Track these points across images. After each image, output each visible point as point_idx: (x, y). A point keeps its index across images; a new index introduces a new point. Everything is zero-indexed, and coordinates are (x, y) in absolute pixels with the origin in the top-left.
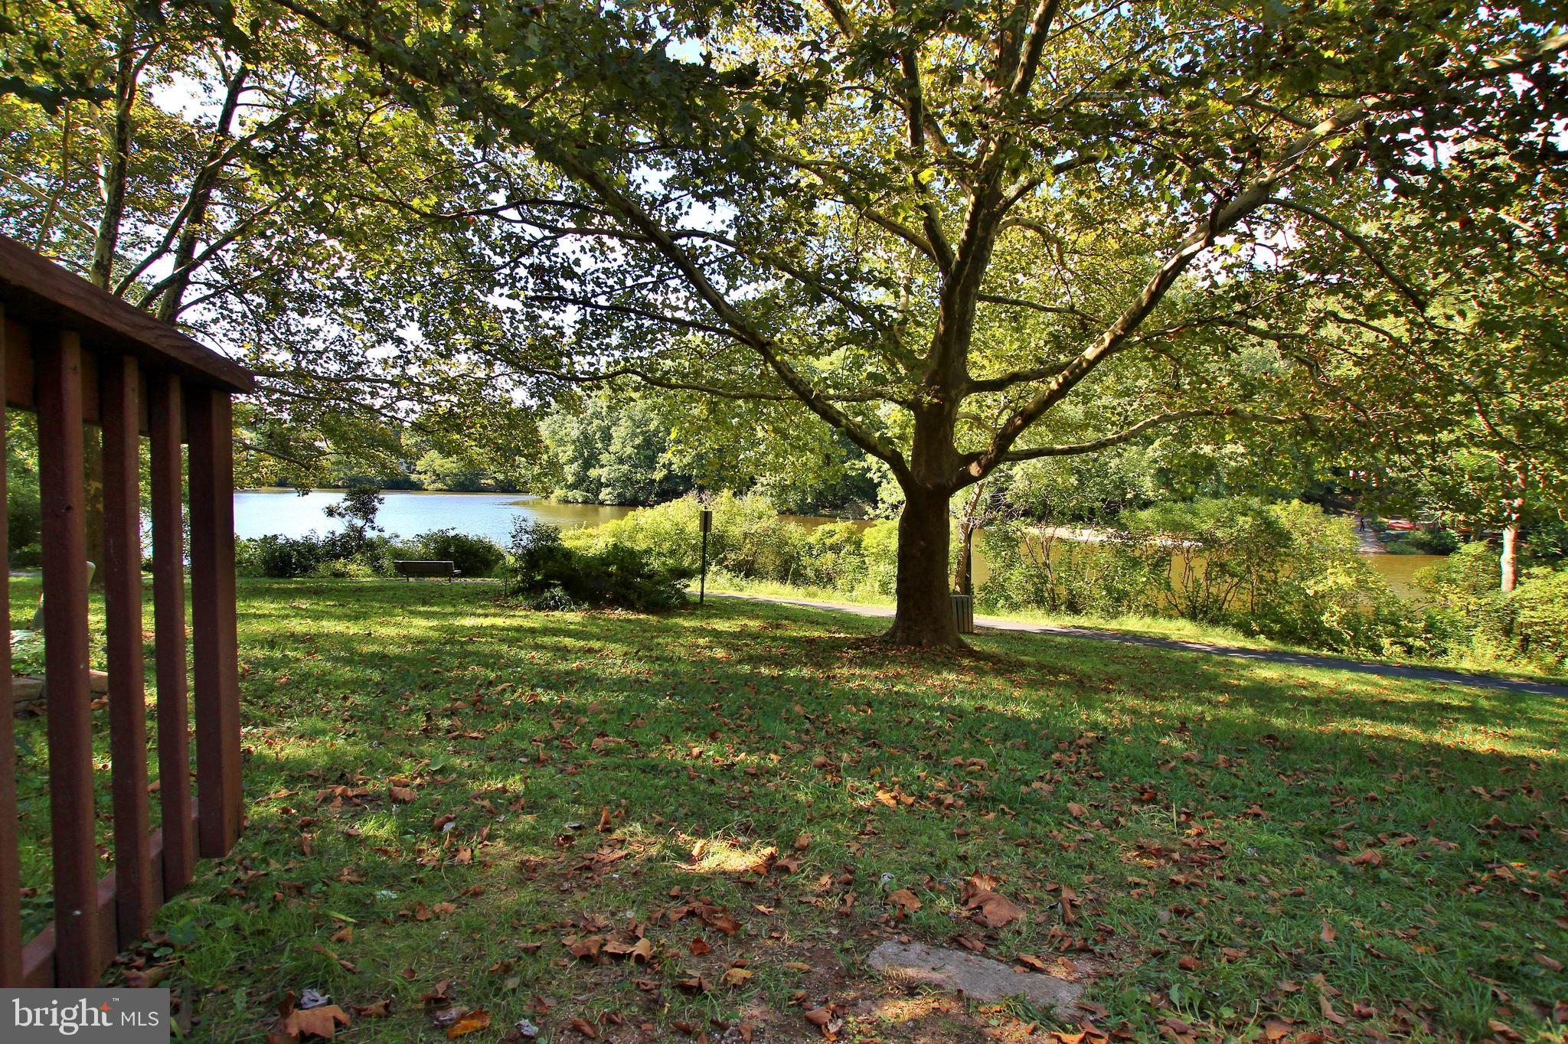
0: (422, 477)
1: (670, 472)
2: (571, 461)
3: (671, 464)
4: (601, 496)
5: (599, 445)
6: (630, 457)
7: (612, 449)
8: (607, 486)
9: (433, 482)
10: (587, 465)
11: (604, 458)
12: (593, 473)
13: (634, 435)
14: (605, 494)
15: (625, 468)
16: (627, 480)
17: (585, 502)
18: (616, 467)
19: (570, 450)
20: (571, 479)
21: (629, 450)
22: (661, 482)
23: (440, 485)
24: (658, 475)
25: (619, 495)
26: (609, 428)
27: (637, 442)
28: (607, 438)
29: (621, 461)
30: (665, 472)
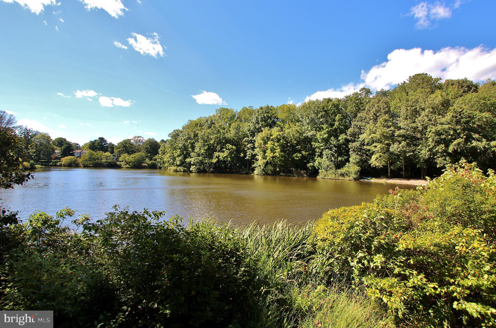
0: (121, 163)
1: (219, 159)
2: (179, 156)
3: (219, 156)
4: (191, 169)
5: (190, 150)
6: (202, 154)
7: (196, 151)
8: (193, 165)
9: (125, 165)
10: (185, 157)
11: (192, 154)
12: (188, 160)
13: (204, 145)
15: (200, 158)
16: (201, 163)
17: (184, 171)
18: (197, 158)
19: (179, 152)
20: (178, 163)
21: (202, 151)
22: (215, 163)
23: (127, 166)
24: (214, 161)
25: (198, 168)
26: (194, 143)
27: (206, 148)
28: (193, 147)
29: (199, 155)
30: (217, 160)
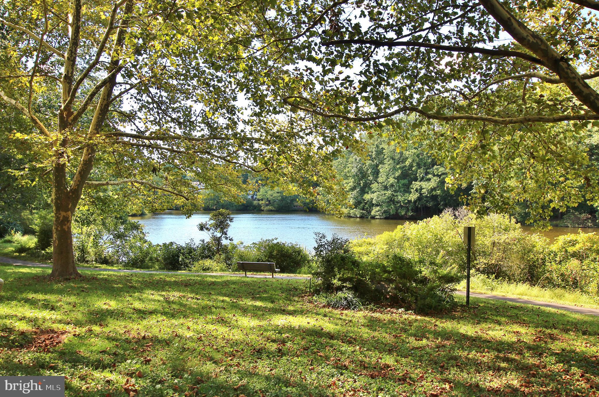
0: (261, 202)
1: (421, 194)
2: (353, 189)
3: (421, 189)
4: (373, 213)
5: (371, 178)
6: (392, 185)
7: (380, 180)
8: (377, 205)
9: (267, 205)
10: (363, 191)
11: (374, 186)
12: (367, 197)
13: (395, 169)
14: (375, 211)
15: (389, 193)
16: (391, 201)
17: (361, 217)
18: (383, 192)
19: (351, 182)
20: (352, 202)
21: (392, 180)
22: (415, 202)
23: (270, 207)
24: (413, 197)
25: (385, 212)
26: (377, 166)
27: (397, 174)
28: (376, 173)
29: (386, 188)
30: (417, 195)
